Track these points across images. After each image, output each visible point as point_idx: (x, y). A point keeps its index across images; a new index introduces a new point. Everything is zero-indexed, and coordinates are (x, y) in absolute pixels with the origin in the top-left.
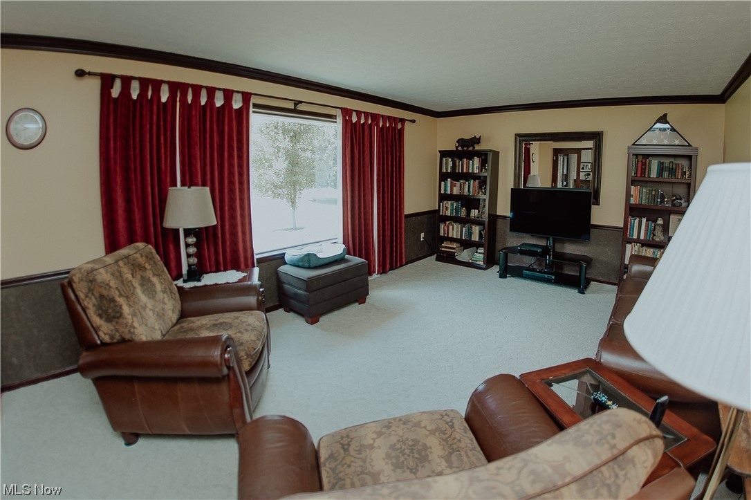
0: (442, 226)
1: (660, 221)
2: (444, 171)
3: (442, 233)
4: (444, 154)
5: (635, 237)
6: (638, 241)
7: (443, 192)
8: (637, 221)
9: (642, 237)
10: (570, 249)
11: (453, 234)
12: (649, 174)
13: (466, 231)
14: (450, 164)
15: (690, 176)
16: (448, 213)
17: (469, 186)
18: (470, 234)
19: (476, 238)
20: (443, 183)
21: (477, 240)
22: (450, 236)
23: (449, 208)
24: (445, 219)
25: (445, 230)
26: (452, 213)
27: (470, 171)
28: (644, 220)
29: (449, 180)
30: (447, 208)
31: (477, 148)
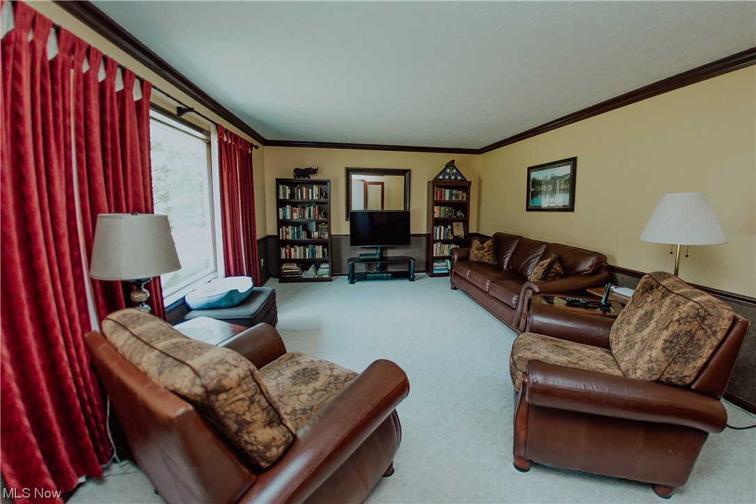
0: (283, 250)
1: (449, 227)
2: (281, 197)
3: (283, 256)
4: (280, 182)
5: (438, 238)
6: (440, 241)
7: (281, 217)
8: (438, 229)
9: (442, 238)
10: (391, 253)
11: (295, 255)
12: (444, 198)
13: (309, 251)
14: (288, 191)
15: (467, 198)
16: (290, 237)
17: (310, 212)
18: (313, 253)
19: (319, 255)
20: (281, 209)
21: (321, 257)
22: (293, 257)
23: (289, 233)
24: (286, 243)
25: (286, 253)
26: (293, 236)
27: (310, 198)
28: (442, 227)
29: (288, 206)
30: (287, 233)
31: (313, 177)
